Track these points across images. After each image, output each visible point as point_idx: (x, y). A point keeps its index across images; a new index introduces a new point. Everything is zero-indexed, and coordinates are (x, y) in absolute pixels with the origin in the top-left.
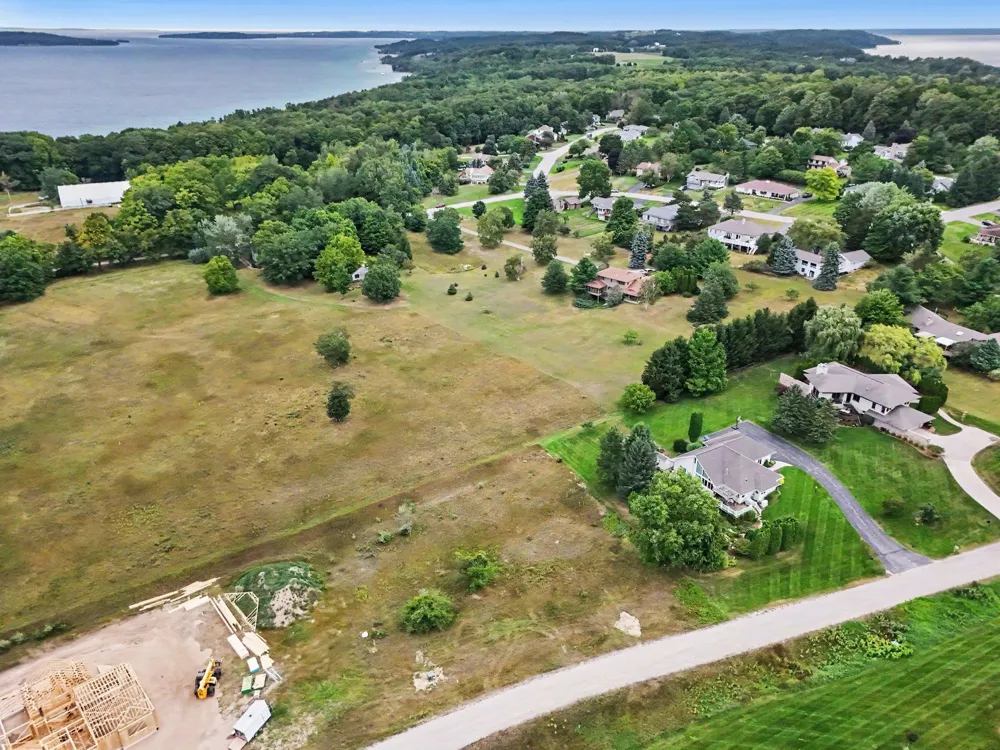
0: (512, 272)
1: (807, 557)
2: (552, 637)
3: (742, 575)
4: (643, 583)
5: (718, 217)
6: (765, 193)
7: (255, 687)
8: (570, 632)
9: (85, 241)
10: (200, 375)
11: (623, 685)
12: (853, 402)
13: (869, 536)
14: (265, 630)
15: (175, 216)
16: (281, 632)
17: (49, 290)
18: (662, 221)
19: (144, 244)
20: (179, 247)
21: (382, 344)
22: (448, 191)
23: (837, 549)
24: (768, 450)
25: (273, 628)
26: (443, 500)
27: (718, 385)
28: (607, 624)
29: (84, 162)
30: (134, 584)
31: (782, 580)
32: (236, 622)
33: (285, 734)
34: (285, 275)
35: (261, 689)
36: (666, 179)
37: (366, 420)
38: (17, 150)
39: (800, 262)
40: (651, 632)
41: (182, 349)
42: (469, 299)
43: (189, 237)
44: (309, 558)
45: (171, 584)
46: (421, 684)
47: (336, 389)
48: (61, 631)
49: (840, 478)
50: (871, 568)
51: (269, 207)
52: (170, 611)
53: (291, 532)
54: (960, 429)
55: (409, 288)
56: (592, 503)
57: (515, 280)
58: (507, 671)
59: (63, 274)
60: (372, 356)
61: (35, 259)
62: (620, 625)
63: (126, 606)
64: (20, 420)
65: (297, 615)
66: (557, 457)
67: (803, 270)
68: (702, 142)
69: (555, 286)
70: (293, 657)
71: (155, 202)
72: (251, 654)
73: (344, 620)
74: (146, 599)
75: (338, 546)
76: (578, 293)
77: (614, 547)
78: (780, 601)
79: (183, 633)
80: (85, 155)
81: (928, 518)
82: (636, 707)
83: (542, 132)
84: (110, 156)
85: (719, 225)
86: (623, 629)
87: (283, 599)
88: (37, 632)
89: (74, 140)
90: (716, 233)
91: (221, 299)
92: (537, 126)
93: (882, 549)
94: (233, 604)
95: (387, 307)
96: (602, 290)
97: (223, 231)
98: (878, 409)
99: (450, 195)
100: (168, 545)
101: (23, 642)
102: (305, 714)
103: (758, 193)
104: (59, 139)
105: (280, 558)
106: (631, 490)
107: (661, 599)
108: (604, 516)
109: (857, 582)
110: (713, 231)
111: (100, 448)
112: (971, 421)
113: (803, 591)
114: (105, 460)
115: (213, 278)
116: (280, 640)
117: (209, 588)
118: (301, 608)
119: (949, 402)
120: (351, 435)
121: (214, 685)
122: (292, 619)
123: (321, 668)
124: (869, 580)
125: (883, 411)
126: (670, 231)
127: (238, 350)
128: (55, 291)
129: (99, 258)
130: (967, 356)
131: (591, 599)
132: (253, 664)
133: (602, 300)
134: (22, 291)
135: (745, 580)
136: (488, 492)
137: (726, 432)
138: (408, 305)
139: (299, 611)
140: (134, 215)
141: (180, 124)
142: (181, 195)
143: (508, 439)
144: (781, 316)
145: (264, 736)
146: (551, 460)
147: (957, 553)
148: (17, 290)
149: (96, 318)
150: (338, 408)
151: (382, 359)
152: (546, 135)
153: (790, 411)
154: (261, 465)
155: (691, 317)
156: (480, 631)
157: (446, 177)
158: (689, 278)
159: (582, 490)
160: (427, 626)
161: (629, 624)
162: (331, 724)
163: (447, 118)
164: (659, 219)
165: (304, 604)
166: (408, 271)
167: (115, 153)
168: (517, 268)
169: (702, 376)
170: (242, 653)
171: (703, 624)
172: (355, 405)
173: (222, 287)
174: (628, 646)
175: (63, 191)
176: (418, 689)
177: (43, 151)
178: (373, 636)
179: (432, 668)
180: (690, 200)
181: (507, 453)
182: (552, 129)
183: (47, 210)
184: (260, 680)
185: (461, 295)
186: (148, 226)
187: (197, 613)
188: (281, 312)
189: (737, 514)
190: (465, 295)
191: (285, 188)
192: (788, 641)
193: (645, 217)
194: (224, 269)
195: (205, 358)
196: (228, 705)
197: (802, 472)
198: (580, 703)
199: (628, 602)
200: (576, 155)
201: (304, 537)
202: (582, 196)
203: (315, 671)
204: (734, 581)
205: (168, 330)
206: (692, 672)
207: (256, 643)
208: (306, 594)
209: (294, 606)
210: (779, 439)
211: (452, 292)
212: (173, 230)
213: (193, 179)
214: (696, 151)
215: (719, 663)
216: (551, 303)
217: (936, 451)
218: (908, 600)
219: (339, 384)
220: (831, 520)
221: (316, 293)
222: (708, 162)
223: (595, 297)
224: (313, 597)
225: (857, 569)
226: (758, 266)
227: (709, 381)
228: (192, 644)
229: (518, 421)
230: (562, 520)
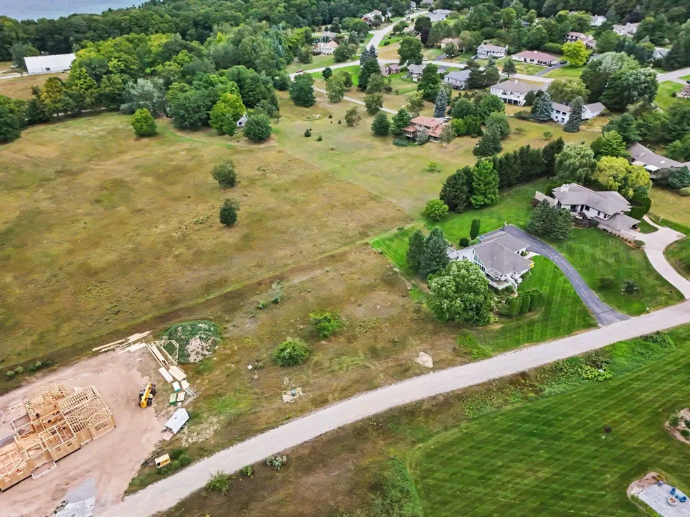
0: (351, 119)
1: (546, 315)
2: (374, 368)
3: (502, 328)
4: (435, 333)
5: (498, 79)
6: (533, 61)
7: (178, 400)
8: (385, 365)
9: (46, 98)
10: (132, 194)
11: (420, 398)
12: (584, 211)
13: (588, 301)
14: (183, 364)
15: (109, 79)
16: (194, 366)
17: (23, 134)
18: (458, 82)
19: (88, 100)
20: (113, 102)
21: (258, 173)
22: (305, 60)
23: (566, 310)
24: (524, 244)
25: (189, 363)
26: (302, 280)
27: (492, 200)
28: (410, 360)
29: (42, 39)
30: (95, 335)
31: (528, 331)
32: (164, 359)
33: (199, 429)
34: (189, 122)
35: (182, 401)
36: (462, 51)
37: (248, 225)
39: (555, 112)
40: (439, 365)
41: (120, 176)
42: (320, 140)
43: (120, 95)
44: (211, 317)
45: (121, 335)
46: (287, 398)
47: (226, 204)
48: (47, 365)
49: (572, 263)
50: (588, 322)
51: (176, 73)
52: (120, 352)
53: (200, 301)
54: (656, 229)
55: (278, 132)
56: (403, 281)
57: (353, 126)
58: (344, 390)
59: (32, 123)
60: (252, 181)
61: (12, 111)
62: (419, 361)
63: (90, 349)
64: (9, 225)
65: (205, 355)
66: (380, 250)
67: (557, 117)
68: (489, 22)
69: (381, 130)
70: (202, 381)
71: (94, 69)
72: (175, 380)
73: (237, 358)
74: (103, 345)
75: (232, 310)
76: (398, 135)
77: (417, 310)
78: (526, 344)
79: (129, 366)
80: (42, 35)
81: (630, 289)
82: (428, 412)
83: (373, 15)
84: (60, 34)
85: (499, 85)
86: (421, 363)
87: (195, 344)
88: (31, 367)
89: (34, 23)
90: (496, 91)
91: (145, 140)
92: (370, 11)
93: (598, 310)
94: (162, 348)
95: (261, 146)
96: (414, 133)
97: (143, 91)
98: (602, 216)
99: (306, 63)
100: (116, 309)
101: (23, 373)
102: (211, 417)
103: (528, 60)
104: (23, 22)
105: (191, 318)
106: (429, 273)
107: (446, 344)
108: (411, 290)
109: (578, 332)
110: (494, 89)
111: (67, 245)
112: (666, 223)
113: (543, 338)
114: (70, 252)
115: (138, 125)
116: (194, 371)
117: (144, 338)
118: (207, 350)
119: (651, 210)
120: (237, 236)
121: (151, 399)
122: (202, 358)
123: (221, 389)
124: (586, 330)
125: (605, 217)
126: (464, 89)
127: (159, 177)
128: (28, 134)
129: (58, 111)
130: (666, 179)
131: (398, 344)
132: (176, 386)
133: (414, 140)
135: (503, 331)
136: (332, 274)
137: (495, 232)
138: (276, 144)
139: (207, 353)
140: (80, 79)
141: (110, 10)
142: (112, 63)
143: (346, 239)
144: (539, 150)
145: (185, 430)
146: (375, 253)
147: (648, 312)
149: (58, 154)
150: (228, 217)
151: (259, 183)
152: (377, 17)
153: (540, 217)
154: (177, 256)
155: (477, 152)
156: (327, 364)
157: (303, 49)
158: (476, 124)
159: (396, 273)
160: (291, 362)
161: (425, 360)
162: (229, 423)
163: (304, 5)
164: (456, 80)
165: (209, 347)
166: (276, 120)
167: (64, 33)
168: (354, 117)
169: (481, 194)
170: (169, 379)
171: (475, 360)
172: (241, 214)
173: (146, 132)
174: (424, 374)
175: (30, 61)
176: (285, 401)
177: (11, 31)
178: (255, 368)
179: (295, 388)
180: (479, 66)
181: (346, 248)
182: (381, 13)
183: (18, 75)
184: (181, 396)
185: (314, 137)
186: (90, 87)
187: (137, 354)
188: (188, 150)
189: (500, 287)
190: (317, 137)
191: (187, 58)
192: (530, 370)
193: (446, 79)
194: (146, 119)
195: (135, 182)
196: (161, 411)
197: (547, 259)
198: (391, 410)
199: (425, 346)
200: (398, 33)
201: (208, 304)
202: (401, 64)
203: (217, 391)
204: (497, 331)
205: (108, 162)
206: (465, 390)
207: (179, 374)
208: (210, 341)
209: (202, 349)
210: (531, 237)
211: (307, 135)
212: (107, 89)
213: (121, 51)
214: (485, 29)
215: (484, 384)
216: (377, 143)
217: (639, 245)
218: (612, 343)
219: (228, 200)
220: (564, 291)
221: (212, 136)
222: (492, 38)
223: (409, 138)
224: (215, 343)
225: (579, 323)
226: (525, 115)
227: (486, 197)
228: (135, 373)
229: (353, 227)
230: (382, 293)
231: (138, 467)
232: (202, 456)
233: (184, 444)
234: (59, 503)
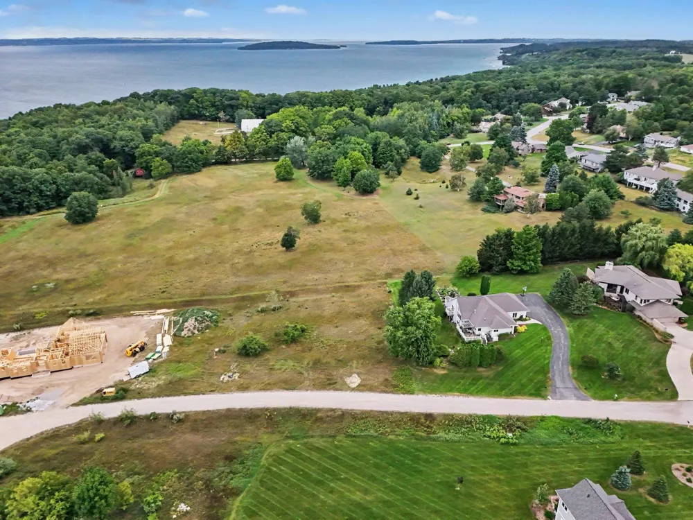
1: (499, 375)
2: (306, 375)
3: (445, 374)
4: (380, 362)
7: (152, 358)
8: (317, 375)
9: (229, 145)
10: (241, 218)
12: (624, 293)
13: (557, 374)
14: (176, 336)
15: (277, 136)
16: (182, 339)
17: (204, 170)
18: (594, 165)
20: (272, 153)
21: (344, 216)
22: (459, 135)
23: (525, 376)
25: (180, 336)
27: (531, 268)
28: (341, 378)
30: (139, 303)
31: (470, 384)
32: (167, 329)
33: (149, 380)
36: (627, 139)
38: (232, 99)
39: (682, 201)
40: (362, 388)
42: (417, 198)
43: (282, 149)
45: (153, 307)
46: (223, 377)
47: (288, 231)
49: (571, 338)
50: (539, 391)
51: (328, 134)
52: (146, 318)
53: (223, 297)
55: (386, 189)
57: (456, 191)
58: (269, 384)
60: (334, 222)
61: (202, 152)
62: (348, 380)
63: (129, 311)
64: (148, 225)
65: (194, 333)
66: (391, 290)
68: (675, 114)
69: (476, 197)
70: (178, 350)
71: (271, 127)
72: (163, 344)
73: (213, 341)
74: (139, 311)
75: (238, 308)
76: (488, 202)
78: (456, 394)
79: (142, 328)
81: (612, 375)
82: (320, 419)
83: (559, 102)
85: (638, 169)
86: (348, 382)
87: (191, 323)
88: (87, 312)
90: (629, 176)
91: (281, 183)
92: (558, 99)
93: (559, 384)
94: (172, 321)
95: (364, 198)
96: (504, 201)
98: (638, 300)
99: (458, 139)
100: (164, 290)
101: (80, 314)
102: (163, 375)
107: (382, 373)
109: (519, 397)
110: (630, 172)
111: (171, 244)
113: (481, 392)
114: (170, 248)
115: (278, 170)
116: (179, 342)
117: (169, 313)
118: (198, 330)
120: (290, 259)
121: (137, 352)
122: (190, 334)
123: (185, 358)
125: (641, 302)
126: (599, 173)
127: (268, 209)
128: (207, 170)
131: (343, 363)
132: (159, 349)
133: (502, 208)
134: (189, 167)
135: (444, 377)
136: (335, 299)
138: (377, 198)
139: (196, 332)
140: (258, 133)
142: (286, 124)
143: (371, 276)
145: (140, 379)
146: (385, 290)
147: (616, 400)
148: (187, 167)
151: (339, 224)
152: (562, 104)
154: (234, 264)
156: (272, 363)
157: (459, 126)
161: (354, 381)
162: (170, 382)
163: (492, 91)
164: (593, 162)
165: (200, 329)
166: (391, 180)
168: (459, 183)
170: (159, 342)
171: (396, 392)
172: (299, 243)
173: (284, 177)
175: (245, 122)
176: (220, 380)
177: (244, 100)
178: (219, 351)
179: (235, 373)
181: (364, 283)
182: (569, 101)
184: (157, 356)
185: (413, 196)
187: (154, 322)
188: (306, 193)
189: (466, 338)
190: (415, 196)
191: (343, 124)
193: (583, 161)
194: (286, 166)
195: (249, 211)
197: (545, 329)
198: (290, 408)
199: (362, 370)
201: (226, 301)
202: (548, 144)
203: (182, 359)
204: (438, 376)
205: (244, 195)
206: (365, 412)
207: (168, 340)
208: (204, 324)
209: (194, 328)
211: (409, 193)
212: (274, 143)
213: (297, 116)
216: (468, 207)
217: (667, 338)
218: (544, 415)
220: (537, 359)
223: (499, 206)
224: (207, 327)
225: (529, 390)
226: (644, 201)
227: (525, 263)
228: (144, 333)
229: (386, 268)
230: (364, 322)
231: (94, 391)
232: (134, 398)
233: (133, 387)
234: (34, 397)
